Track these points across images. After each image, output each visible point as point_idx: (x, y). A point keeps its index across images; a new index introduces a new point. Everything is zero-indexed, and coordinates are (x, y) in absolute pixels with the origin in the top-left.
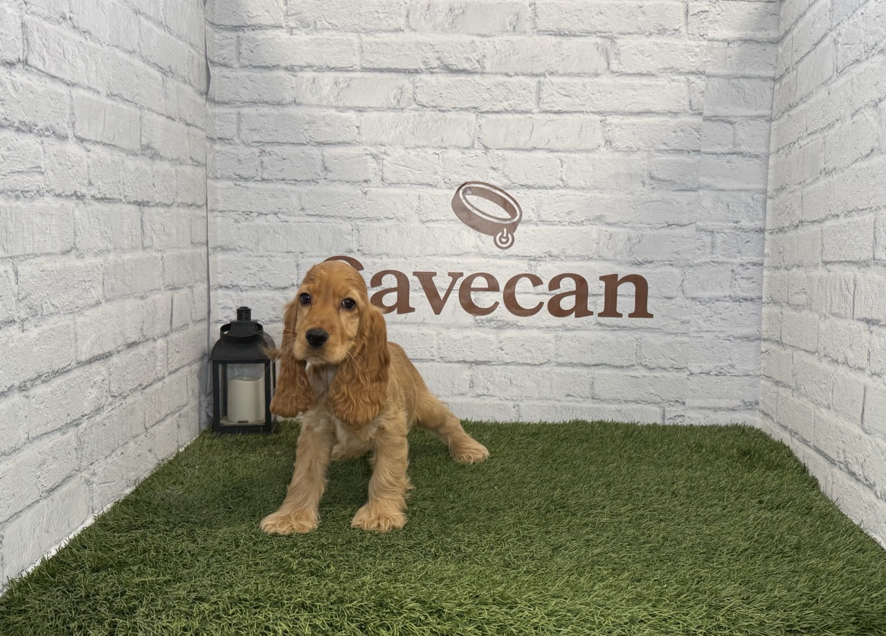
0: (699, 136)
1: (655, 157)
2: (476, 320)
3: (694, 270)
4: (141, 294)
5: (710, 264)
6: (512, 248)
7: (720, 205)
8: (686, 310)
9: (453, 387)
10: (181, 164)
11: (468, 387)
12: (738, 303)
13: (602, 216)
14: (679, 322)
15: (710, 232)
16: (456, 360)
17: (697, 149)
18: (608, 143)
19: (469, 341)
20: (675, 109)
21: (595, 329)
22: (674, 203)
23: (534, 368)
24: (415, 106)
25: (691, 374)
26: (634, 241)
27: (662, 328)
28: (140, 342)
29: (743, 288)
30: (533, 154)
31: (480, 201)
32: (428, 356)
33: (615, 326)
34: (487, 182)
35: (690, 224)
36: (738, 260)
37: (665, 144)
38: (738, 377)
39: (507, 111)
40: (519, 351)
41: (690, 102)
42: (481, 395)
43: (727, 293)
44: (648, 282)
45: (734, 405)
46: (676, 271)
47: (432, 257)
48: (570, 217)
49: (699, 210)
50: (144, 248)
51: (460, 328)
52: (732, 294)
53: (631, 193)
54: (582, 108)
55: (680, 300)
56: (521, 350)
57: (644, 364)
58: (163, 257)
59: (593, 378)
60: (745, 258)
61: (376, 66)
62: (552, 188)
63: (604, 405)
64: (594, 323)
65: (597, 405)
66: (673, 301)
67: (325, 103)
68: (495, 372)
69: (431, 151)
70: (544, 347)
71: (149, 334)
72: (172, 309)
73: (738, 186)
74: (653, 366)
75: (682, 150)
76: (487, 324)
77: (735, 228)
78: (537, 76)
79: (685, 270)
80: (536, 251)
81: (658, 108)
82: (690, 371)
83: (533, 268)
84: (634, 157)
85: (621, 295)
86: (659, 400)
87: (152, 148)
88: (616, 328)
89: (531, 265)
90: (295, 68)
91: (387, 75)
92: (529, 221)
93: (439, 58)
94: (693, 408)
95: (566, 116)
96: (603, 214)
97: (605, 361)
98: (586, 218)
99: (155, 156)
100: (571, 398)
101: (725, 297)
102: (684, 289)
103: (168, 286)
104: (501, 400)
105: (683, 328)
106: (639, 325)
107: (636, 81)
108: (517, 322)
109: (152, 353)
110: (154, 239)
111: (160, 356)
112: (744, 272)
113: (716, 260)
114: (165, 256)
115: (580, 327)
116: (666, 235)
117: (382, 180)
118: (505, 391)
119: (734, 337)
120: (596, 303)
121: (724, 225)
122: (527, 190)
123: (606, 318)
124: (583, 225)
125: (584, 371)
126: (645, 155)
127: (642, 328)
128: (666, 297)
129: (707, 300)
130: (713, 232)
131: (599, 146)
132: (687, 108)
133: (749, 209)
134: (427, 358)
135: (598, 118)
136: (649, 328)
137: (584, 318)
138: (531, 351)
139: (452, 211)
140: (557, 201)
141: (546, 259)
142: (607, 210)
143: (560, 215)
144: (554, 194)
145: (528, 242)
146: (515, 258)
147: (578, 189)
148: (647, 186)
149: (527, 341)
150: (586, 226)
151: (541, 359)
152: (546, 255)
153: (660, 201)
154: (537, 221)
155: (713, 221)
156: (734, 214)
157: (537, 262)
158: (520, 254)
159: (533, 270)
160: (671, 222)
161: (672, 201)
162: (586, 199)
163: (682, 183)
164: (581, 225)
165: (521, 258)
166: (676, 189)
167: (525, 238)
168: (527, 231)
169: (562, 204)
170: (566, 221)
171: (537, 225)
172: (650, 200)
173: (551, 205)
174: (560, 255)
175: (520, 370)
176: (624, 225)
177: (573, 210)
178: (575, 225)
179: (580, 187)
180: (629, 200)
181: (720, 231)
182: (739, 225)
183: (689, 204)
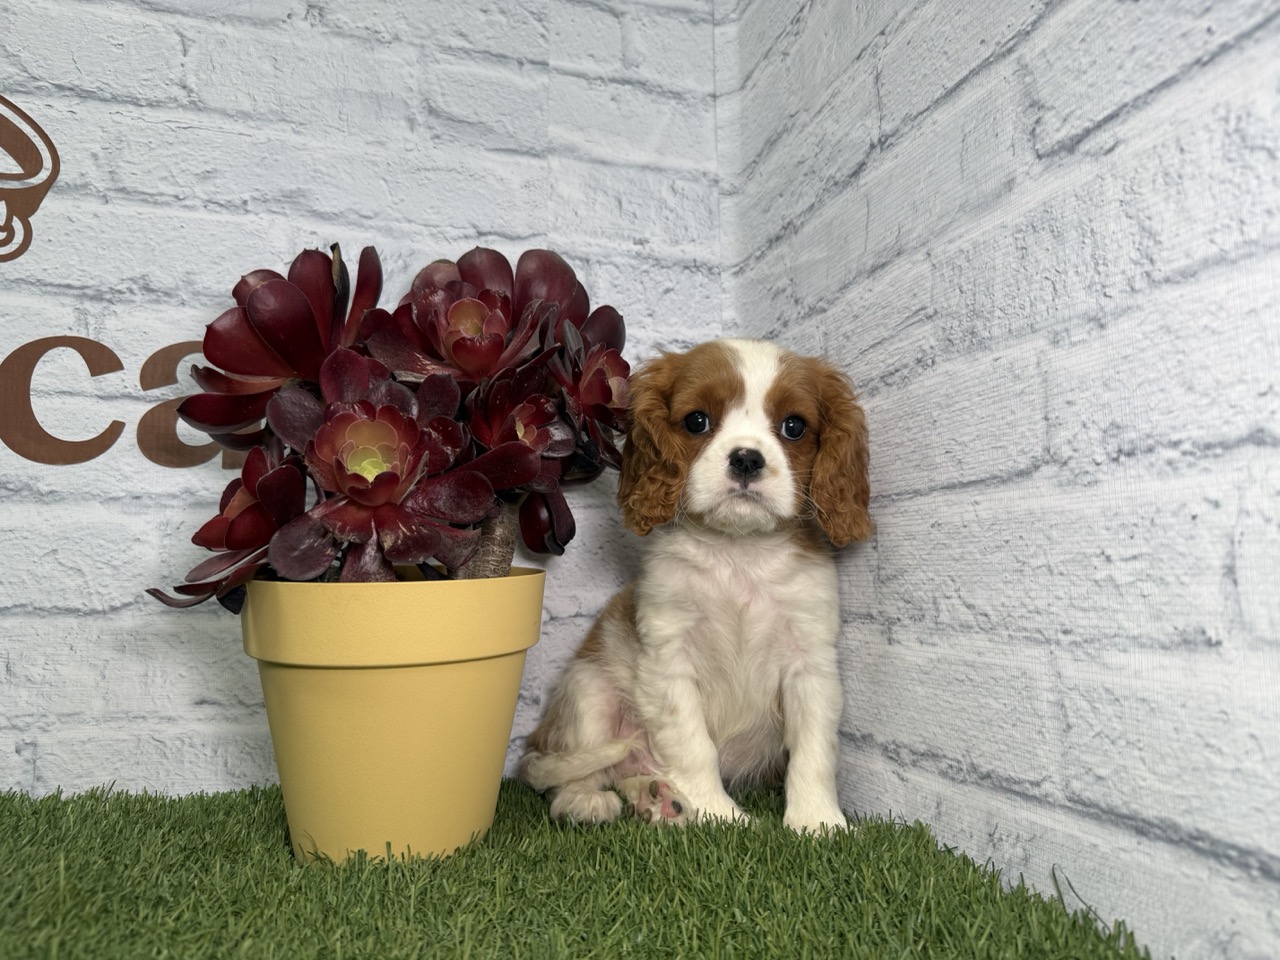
0: (543, 31)
1: (438, 62)
6: (21, 259)
7: (601, 198)
13: (301, 193)
15: (580, 259)
17: (539, 58)
18: (316, 12)
22: (491, 180)
26: (390, 266)
35: (534, 235)
37: (461, 35)
48: (209, 187)
49: (551, 204)
53: (381, 144)
56: (47, 567)
60: (663, 328)
62: (154, 105)
70: (123, 556)
73: (638, 157)
75: (505, 57)
77: (638, 255)
80: (107, 275)
83: (91, 320)
84: (384, 54)
89: (85, 313)
92: (82, 188)
96: (303, 187)
98: (256, 194)
108: (37, 480)
121: (616, 245)
122: (77, 100)
124: (247, 211)
126: (412, 54)
130: (586, 259)
131: (289, 16)
133: (667, 213)
138: (80, 570)
140: (171, 140)
141: (133, 298)
142: (313, 177)
143: (180, 181)
144: (162, 123)
145: (78, 245)
146: (33, 288)
147: (231, 116)
148: (422, 129)
149: (67, 538)
150: (257, 214)
151: (114, 594)
152: (134, 287)
153: (454, 169)
154: (109, 190)
155: (586, 233)
156: (633, 223)
157: (105, 304)
158: (49, 280)
159: (91, 328)
160: (485, 230)
161: (484, 174)
162: (255, 144)
163: (508, 132)
164: (242, 211)
165: (55, 290)
166: (493, 147)
167: (67, 234)
168: (73, 215)
169: (184, 149)
170: (195, 197)
171: (106, 200)
172: (429, 166)
173: (151, 149)
174: (178, 288)
175: (41, 632)
176: (365, 221)
177: (216, 171)
178: (224, 211)
179: (238, 112)
180: (373, 158)
181: (602, 259)
182: (646, 250)
183: (527, 186)
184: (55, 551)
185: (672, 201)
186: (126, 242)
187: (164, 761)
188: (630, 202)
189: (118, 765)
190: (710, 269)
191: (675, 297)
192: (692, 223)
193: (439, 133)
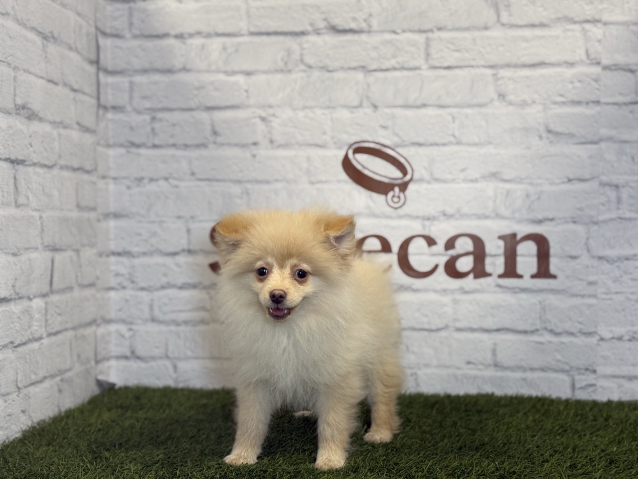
0: (598, 86)
1: (551, 109)
3: (600, 227)
4: (12, 251)
5: (616, 220)
6: (404, 208)
7: (624, 158)
8: (592, 270)
10: (65, 127)
13: (497, 172)
14: (585, 283)
15: (614, 186)
17: (596, 99)
18: (501, 97)
20: (570, 59)
21: (495, 292)
22: (575, 157)
23: (431, 333)
24: (302, 67)
25: (602, 339)
26: (533, 198)
27: (568, 290)
28: (11, 300)
30: (423, 111)
33: (515, 288)
34: (377, 141)
35: (593, 178)
37: (561, 95)
39: (395, 69)
41: (587, 51)
44: (550, 241)
46: (580, 229)
48: (465, 174)
49: (601, 164)
50: (18, 206)
53: (528, 148)
54: (473, 63)
55: (585, 260)
56: (418, 315)
57: (549, 328)
58: (41, 217)
59: (495, 344)
61: (263, 30)
62: (444, 145)
63: (508, 374)
64: (493, 285)
65: (500, 374)
66: (578, 261)
67: (214, 68)
69: (319, 112)
70: (441, 311)
71: (23, 292)
72: (52, 271)
74: (558, 330)
75: (580, 102)
78: (424, 32)
79: (589, 228)
80: (431, 211)
81: (553, 59)
82: (599, 335)
83: (427, 228)
84: (528, 110)
85: (522, 255)
86: (567, 367)
87: (29, 109)
88: (517, 290)
89: (424, 225)
90: (186, 36)
91: (273, 39)
92: (421, 180)
93: (325, 19)
94: (605, 377)
95: (457, 72)
96: (499, 170)
97: (508, 325)
98: (481, 175)
99: (32, 116)
100: (471, 366)
102: (590, 248)
103: (48, 246)
105: (590, 290)
106: (542, 286)
107: (528, 33)
108: (411, 284)
109: (27, 311)
110: (31, 198)
111: (37, 316)
113: (623, 216)
114: (44, 215)
115: (478, 289)
116: (568, 191)
117: (271, 142)
120: (495, 264)
123: (506, 280)
124: (478, 182)
125: (485, 337)
126: (540, 108)
127: (545, 290)
128: (570, 257)
129: (615, 259)
130: (617, 187)
131: (492, 100)
132: (584, 57)
135: (489, 72)
136: (553, 290)
137: (482, 281)
138: (426, 316)
139: (343, 170)
141: (440, 219)
142: (503, 166)
143: (454, 173)
146: (408, 218)
147: (471, 145)
148: (545, 140)
149: (423, 305)
150: (482, 183)
151: (439, 324)
152: (440, 215)
154: (430, 179)
155: (617, 174)
157: (431, 222)
158: (413, 215)
159: (428, 231)
160: (571, 177)
161: (571, 155)
163: (581, 135)
164: (476, 182)
165: (414, 218)
168: (419, 190)
170: (460, 179)
171: (429, 182)
172: (548, 154)
174: (455, 214)
176: (522, 181)
177: (467, 168)
178: (470, 183)
179: (473, 143)
180: (525, 155)
181: (625, 185)
183: (590, 157)
193: (552, 140)
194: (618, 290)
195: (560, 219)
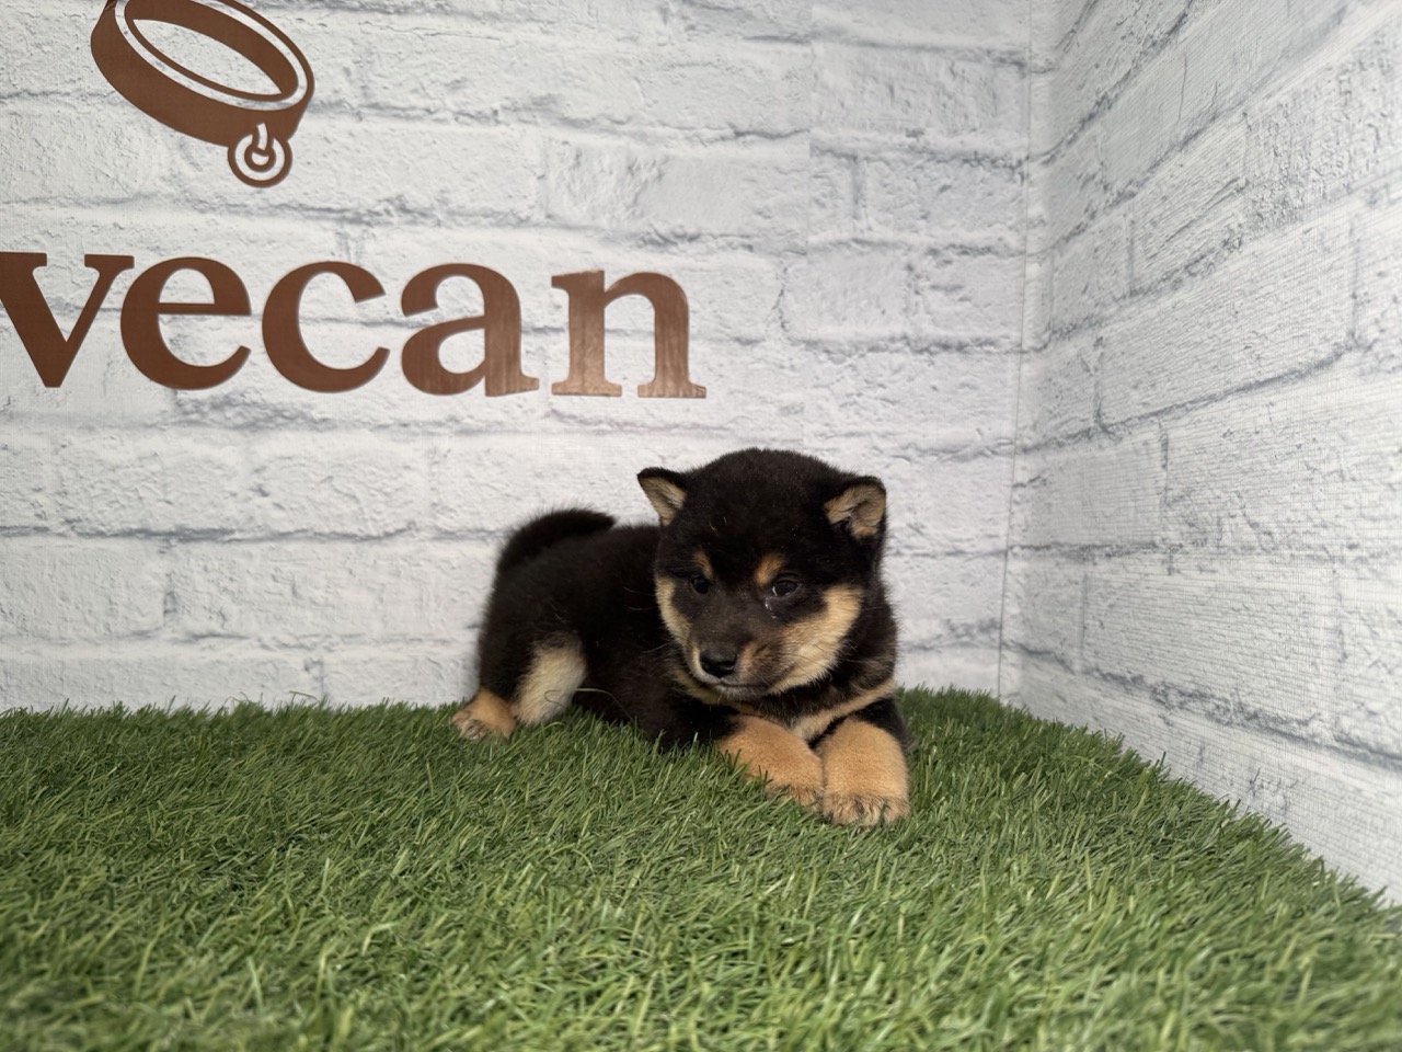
2: (179, 404)
3: (810, 263)
5: (849, 247)
6: (283, 183)
7: (871, 85)
8: (792, 374)
9: (112, 612)
11: (159, 611)
12: (925, 356)
13: (551, 99)
14: (774, 409)
15: (846, 156)
16: (117, 527)
19: (156, 467)
21: (545, 431)
22: (750, 73)
23: (366, 546)
26: (644, 175)
27: (732, 426)
29: (938, 316)
31: (180, 39)
32: (28, 518)
33: (601, 422)
35: (795, 132)
36: (922, 239)
38: (933, 557)
40: (318, 497)
42: (203, 637)
43: (897, 329)
44: (688, 293)
45: (925, 635)
46: (759, 263)
47: (32, 209)
48: (459, 97)
49: (814, 96)
51: (127, 428)
52: (910, 332)
53: (633, 39)
55: (774, 349)
56: (324, 494)
60: (938, 231)
62: (402, 11)
64: (540, 413)
66: (758, 351)
68: (242, 561)
70: (394, 483)
73: (912, 36)
76: (215, 416)
77: (912, 148)
79: (786, 262)
80: (363, 196)
83: (352, 245)
85: (615, 331)
88: (604, 427)
89: (345, 236)
92: (336, 106)
96: (554, 92)
98: (506, 103)
101: (893, 340)
102: (786, 318)
104: (264, 647)
106: (670, 418)
108: (309, 406)
112: (938, 271)
113: (866, 236)
115: (500, 423)
116: (732, 163)
118: (279, 619)
119: (917, 449)
120: (546, 354)
121: (881, 138)
122: (326, 12)
123: (575, 399)
124: (498, 122)
127: (677, 426)
128: (738, 340)
129: (847, 348)
130: (853, 158)
133: (944, 99)
134: (24, 522)
136: (696, 426)
137: (510, 399)
138: (354, 497)
139: (94, 65)
140: (419, 49)
141: (391, 220)
142: (564, 82)
143: (431, 93)
144: (410, 31)
145: (335, 166)
146: (296, 214)
147: (478, 18)
148: (675, 20)
149: (340, 465)
150: (508, 125)
151: (388, 521)
152: (391, 208)
153: (710, 63)
154: (362, 106)
155: (853, 126)
156: (906, 112)
157: (364, 227)
158: (310, 204)
159: (352, 252)
160: (743, 125)
161: (742, 66)
162: (504, 48)
163: (768, 17)
164: (492, 122)
165: (316, 214)
166: (752, 33)
167: (325, 156)
168: (330, 135)
169: (433, 57)
170: (446, 109)
171: (359, 117)
172: (683, 60)
173: (401, 60)
174: (432, 208)
175: (321, 556)
176: (616, 127)
177: (465, 79)
178: (475, 123)
179: (485, 13)
180: (624, 56)
181: (872, 156)
182: (920, 142)
183: (788, 77)
184: (330, 478)
185: (950, 85)
186: (381, 161)
187: (440, 682)
188: (903, 89)
189: (398, 684)
190: (993, 162)
191: (953, 197)
192: (973, 109)
193: (694, 23)
194: (852, 428)
195: (714, 237)
